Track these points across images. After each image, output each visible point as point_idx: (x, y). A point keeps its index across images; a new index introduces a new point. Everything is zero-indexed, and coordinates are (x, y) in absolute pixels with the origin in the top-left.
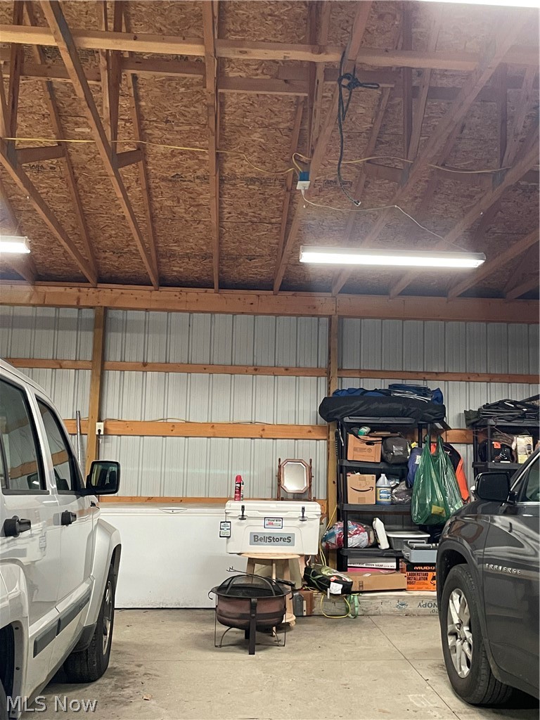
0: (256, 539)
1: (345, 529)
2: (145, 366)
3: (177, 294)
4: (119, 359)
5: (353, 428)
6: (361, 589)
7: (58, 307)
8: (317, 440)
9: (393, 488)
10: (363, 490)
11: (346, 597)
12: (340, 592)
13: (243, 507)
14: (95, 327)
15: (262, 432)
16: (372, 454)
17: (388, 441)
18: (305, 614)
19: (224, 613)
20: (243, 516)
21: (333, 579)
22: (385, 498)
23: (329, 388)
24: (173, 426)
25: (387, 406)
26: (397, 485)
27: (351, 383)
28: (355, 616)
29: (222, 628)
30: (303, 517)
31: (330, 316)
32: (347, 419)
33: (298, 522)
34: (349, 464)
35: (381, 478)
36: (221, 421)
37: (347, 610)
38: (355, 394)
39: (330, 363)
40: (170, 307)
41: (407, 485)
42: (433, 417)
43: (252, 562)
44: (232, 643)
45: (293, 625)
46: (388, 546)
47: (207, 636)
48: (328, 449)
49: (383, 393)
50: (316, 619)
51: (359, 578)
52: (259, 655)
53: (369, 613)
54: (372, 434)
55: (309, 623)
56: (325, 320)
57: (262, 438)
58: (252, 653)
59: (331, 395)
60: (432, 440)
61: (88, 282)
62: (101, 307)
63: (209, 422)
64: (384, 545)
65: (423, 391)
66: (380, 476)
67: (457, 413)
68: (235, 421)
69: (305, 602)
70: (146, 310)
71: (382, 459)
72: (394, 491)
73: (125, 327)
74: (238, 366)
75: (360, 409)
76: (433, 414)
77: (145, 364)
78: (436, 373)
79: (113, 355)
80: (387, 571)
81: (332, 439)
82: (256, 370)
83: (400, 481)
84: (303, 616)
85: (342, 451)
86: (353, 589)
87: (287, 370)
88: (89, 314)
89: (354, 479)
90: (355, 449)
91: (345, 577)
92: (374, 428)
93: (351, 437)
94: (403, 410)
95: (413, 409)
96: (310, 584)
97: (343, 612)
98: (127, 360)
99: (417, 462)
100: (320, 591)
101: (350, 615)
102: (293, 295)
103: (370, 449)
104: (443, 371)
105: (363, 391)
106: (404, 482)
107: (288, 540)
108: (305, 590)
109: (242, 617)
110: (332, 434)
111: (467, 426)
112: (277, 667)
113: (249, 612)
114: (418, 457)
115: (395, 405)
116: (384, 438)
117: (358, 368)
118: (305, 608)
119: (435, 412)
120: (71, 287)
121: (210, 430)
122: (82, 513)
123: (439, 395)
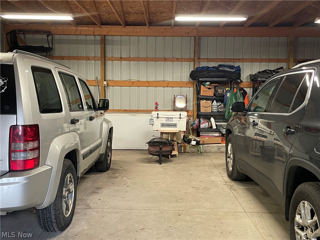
0: (163, 125)
1: (199, 122)
2: (121, 59)
3: (133, 29)
4: (111, 56)
5: (203, 83)
6: (203, 143)
7: (86, 35)
8: (189, 87)
9: (218, 106)
10: (207, 107)
11: (198, 146)
12: (195, 144)
13: (158, 114)
14: (101, 43)
15: (167, 85)
16: (210, 93)
17: (216, 88)
18: (183, 152)
19: (150, 151)
20: (158, 117)
21: (193, 139)
22: (215, 110)
23: (194, 67)
24: (133, 83)
25: (217, 73)
26: (221, 105)
27: (203, 64)
28: (201, 153)
29: (151, 156)
30: (180, 117)
31: (195, 36)
32: (200, 79)
33: (178, 119)
34: (201, 97)
35: (214, 102)
36: (152, 80)
37: (198, 151)
38: (205, 69)
39: (195, 56)
40: (130, 35)
41: (224, 104)
42: (235, 78)
43: (162, 133)
44: (154, 161)
45: (177, 155)
46: (216, 128)
47: (146, 159)
48: (194, 91)
49: (216, 68)
50: (186, 154)
51: (203, 139)
52: (163, 165)
53: (207, 152)
54: (211, 85)
55: (183, 155)
56: (193, 38)
57: (167, 87)
58: (161, 164)
59: (195, 70)
60: (235, 87)
61: (97, 25)
62: (103, 35)
63: (147, 81)
64: (214, 127)
65: (232, 67)
66: (214, 101)
67: (246, 75)
68: (157, 80)
69: (182, 148)
70: (121, 36)
71: (214, 95)
72: (219, 107)
73: (113, 43)
74: (158, 58)
75: (206, 75)
76: (235, 77)
77: (121, 58)
78: (239, 59)
79: (109, 55)
80: (215, 137)
81: (195, 87)
82: (165, 60)
83: (222, 103)
84: (182, 153)
85: (198, 92)
86: (200, 143)
87: (177, 59)
88: (99, 38)
89: (203, 102)
90: (203, 91)
91: (198, 139)
92: (212, 82)
93: (202, 86)
94: (223, 75)
95: (227, 75)
96: (185, 141)
97: (197, 151)
98: (114, 56)
99: (228, 96)
100: (188, 144)
101: (199, 152)
102: (180, 28)
103: (209, 91)
104: (242, 58)
105: (208, 67)
106: (223, 104)
107: (175, 125)
108: (183, 143)
109: (157, 152)
110: (195, 85)
111: (251, 81)
112: (168, 168)
113: (159, 150)
114: (228, 94)
115: (220, 73)
116: (215, 87)
117: (207, 58)
118: (182, 150)
119: (236, 75)
120: (91, 27)
121: (147, 84)
122: (97, 116)
123: (239, 69)
